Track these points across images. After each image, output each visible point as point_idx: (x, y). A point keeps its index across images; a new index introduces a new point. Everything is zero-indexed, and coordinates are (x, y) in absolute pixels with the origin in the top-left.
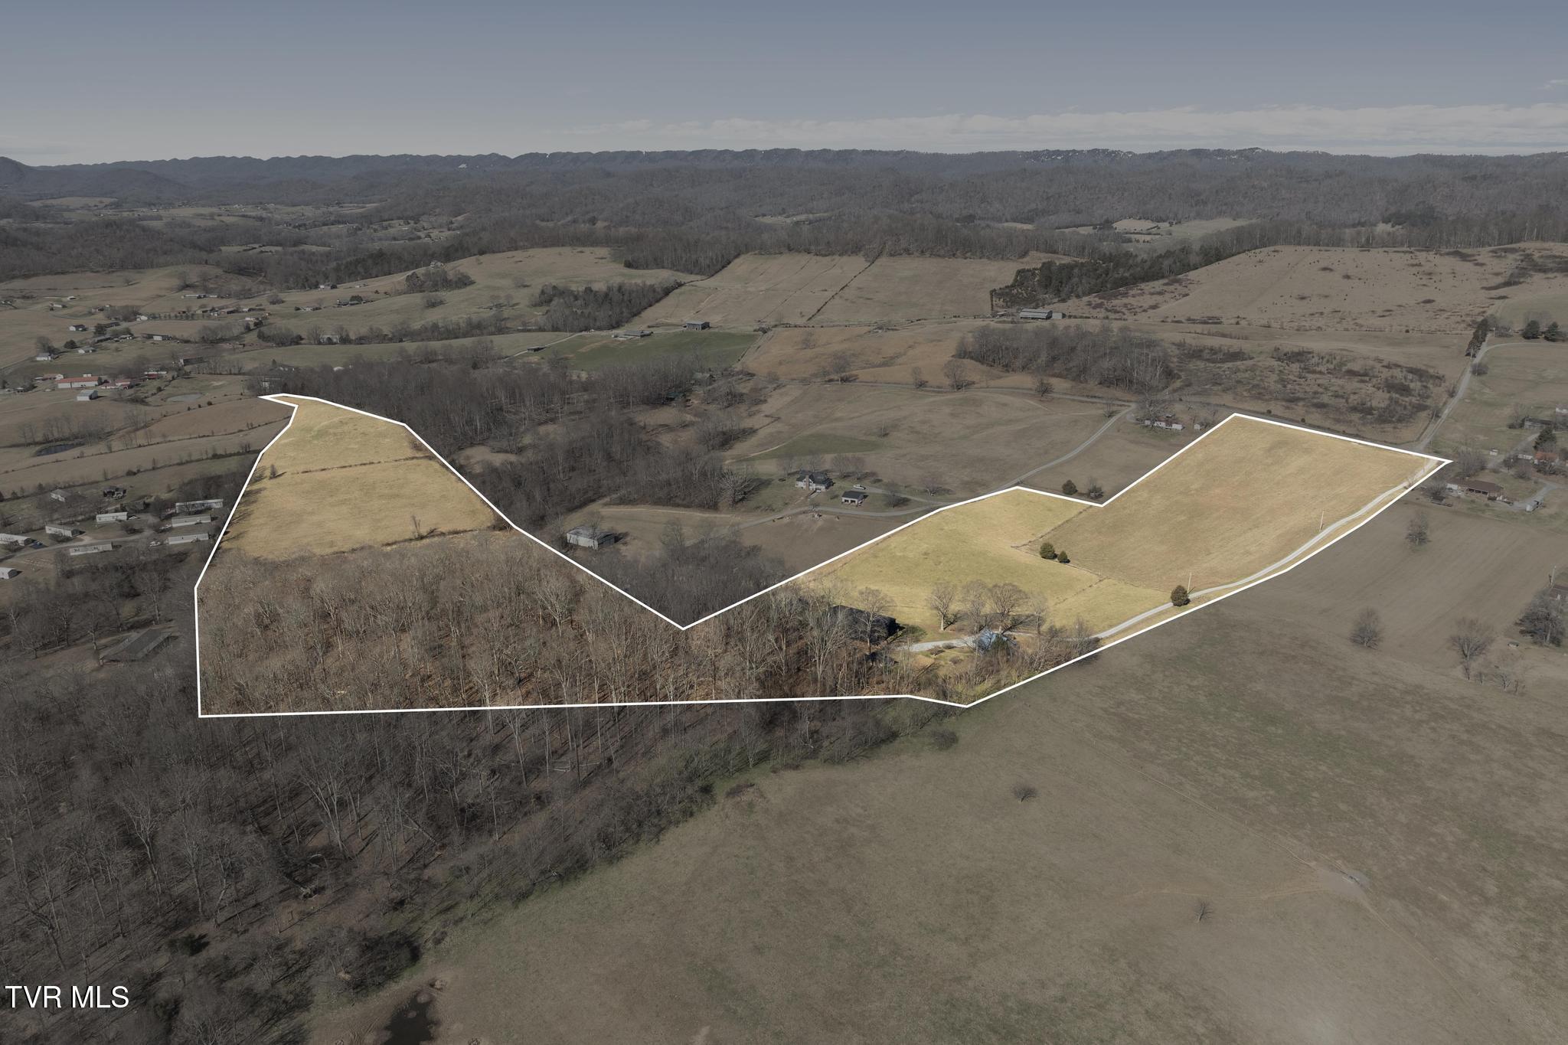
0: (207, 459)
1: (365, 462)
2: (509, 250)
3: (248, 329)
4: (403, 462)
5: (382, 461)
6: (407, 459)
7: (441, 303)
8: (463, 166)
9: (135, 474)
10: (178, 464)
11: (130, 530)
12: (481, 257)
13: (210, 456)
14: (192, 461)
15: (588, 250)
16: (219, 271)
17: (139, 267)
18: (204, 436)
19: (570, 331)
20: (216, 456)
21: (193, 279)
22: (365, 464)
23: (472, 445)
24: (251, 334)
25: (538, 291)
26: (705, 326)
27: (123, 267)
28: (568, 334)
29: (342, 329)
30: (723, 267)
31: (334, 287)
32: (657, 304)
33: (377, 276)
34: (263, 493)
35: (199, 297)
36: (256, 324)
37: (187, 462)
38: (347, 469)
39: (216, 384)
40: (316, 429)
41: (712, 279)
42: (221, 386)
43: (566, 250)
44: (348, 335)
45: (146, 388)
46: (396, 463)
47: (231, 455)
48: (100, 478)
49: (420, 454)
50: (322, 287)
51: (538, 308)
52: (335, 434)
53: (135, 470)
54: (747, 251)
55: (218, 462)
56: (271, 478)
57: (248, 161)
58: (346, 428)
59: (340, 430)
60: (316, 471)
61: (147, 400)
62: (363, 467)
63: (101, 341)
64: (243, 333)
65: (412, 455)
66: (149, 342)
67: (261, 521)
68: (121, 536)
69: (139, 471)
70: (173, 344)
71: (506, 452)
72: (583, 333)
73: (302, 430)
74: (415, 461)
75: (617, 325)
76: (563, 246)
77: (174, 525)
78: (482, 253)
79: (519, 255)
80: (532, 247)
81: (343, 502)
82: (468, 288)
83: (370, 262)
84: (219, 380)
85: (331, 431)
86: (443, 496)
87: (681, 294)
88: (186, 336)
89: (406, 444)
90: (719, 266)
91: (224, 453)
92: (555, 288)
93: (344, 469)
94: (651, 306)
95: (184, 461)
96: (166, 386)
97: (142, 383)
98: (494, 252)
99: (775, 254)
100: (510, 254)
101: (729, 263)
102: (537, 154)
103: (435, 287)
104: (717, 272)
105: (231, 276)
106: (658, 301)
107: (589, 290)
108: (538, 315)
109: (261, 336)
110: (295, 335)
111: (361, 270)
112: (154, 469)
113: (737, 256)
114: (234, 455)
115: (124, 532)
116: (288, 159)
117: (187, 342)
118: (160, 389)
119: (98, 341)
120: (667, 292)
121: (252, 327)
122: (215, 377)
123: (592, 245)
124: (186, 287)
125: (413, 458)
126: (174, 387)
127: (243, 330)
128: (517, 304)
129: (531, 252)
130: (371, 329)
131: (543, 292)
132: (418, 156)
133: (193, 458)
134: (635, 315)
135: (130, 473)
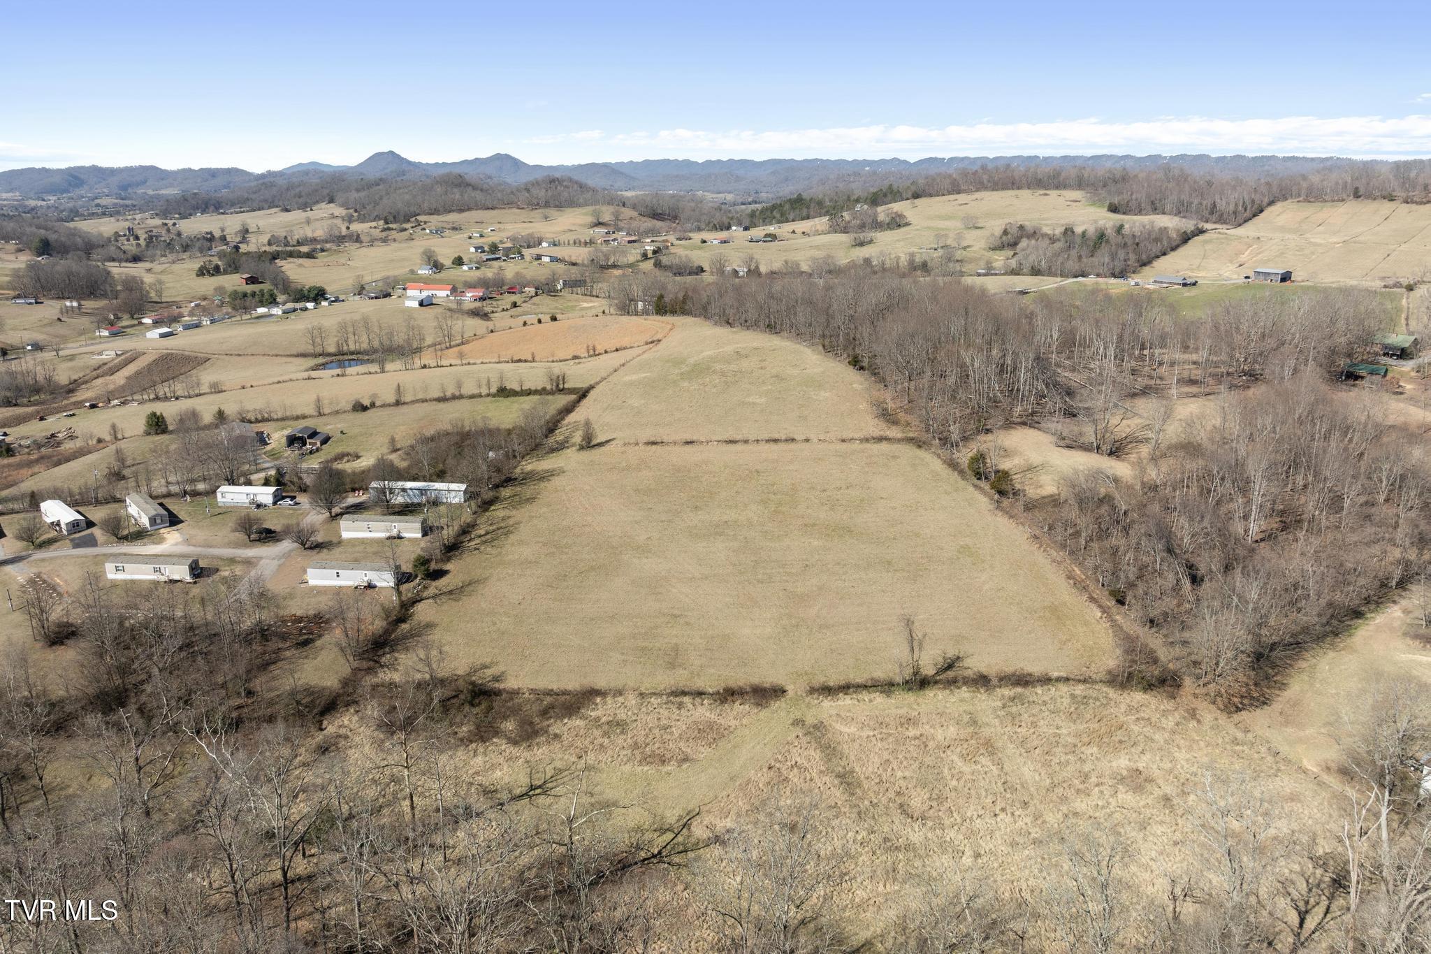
0: (488, 395)
1: (776, 436)
2: (950, 193)
3: (645, 256)
4: (856, 446)
5: (812, 436)
6: (867, 440)
7: (871, 242)
9: (365, 409)
10: (439, 400)
11: (260, 532)
12: (916, 201)
13: (494, 390)
14: (461, 397)
15: (1053, 193)
16: (635, 214)
17: (559, 206)
18: (520, 361)
19: (1062, 276)
20: (503, 392)
21: (607, 217)
22: (776, 441)
23: (1009, 425)
24: (648, 262)
25: (998, 231)
26: (1286, 277)
27: (547, 205)
28: (1059, 279)
29: (752, 259)
30: (1255, 216)
31: (746, 229)
32: (1173, 254)
33: (793, 221)
34: (556, 481)
36: (655, 252)
37: (454, 398)
38: (739, 447)
39: (585, 305)
40: (692, 361)
41: (1239, 229)
42: (591, 307)
43: (1025, 193)
44: (757, 267)
45: (500, 303)
46: (845, 445)
47: (529, 393)
48: (310, 410)
49: (894, 432)
50: (734, 228)
51: (998, 252)
52: (723, 374)
53: (366, 402)
54: (1285, 199)
55: (504, 402)
56: (582, 448)
57: (688, 163)
58: (745, 364)
59: (733, 367)
60: (675, 443)
61: (492, 315)
62: (773, 446)
63: (493, 259)
64: (638, 261)
65: (877, 433)
66: (536, 263)
67: (527, 552)
68: (230, 545)
69: (373, 405)
70: (560, 266)
71: (1087, 448)
72: (1080, 279)
73: (668, 361)
74: (884, 446)
75: (1121, 274)
76: (1019, 188)
77: (346, 535)
78: (916, 196)
79: (962, 198)
80: (978, 190)
81: (718, 530)
82: (903, 230)
83: (787, 206)
84: (591, 301)
85: (717, 367)
86: (964, 550)
87: (1206, 242)
88: (574, 259)
89: (863, 406)
90: (1248, 214)
91: (517, 388)
92: (1021, 227)
93: (731, 447)
94: (1164, 254)
95: (449, 394)
96: (525, 302)
97: (498, 297)
98: (931, 196)
99: (1334, 201)
100: (952, 197)
101: (1261, 211)
103: (862, 227)
104: (1245, 221)
106: (1173, 249)
107: (1069, 231)
108: (1000, 259)
109: (658, 264)
110: (696, 265)
111: (778, 216)
112: (398, 403)
113: (1271, 203)
114: (536, 392)
115: (241, 536)
116: (719, 161)
117: (574, 264)
118: (515, 305)
119: (487, 260)
120: (1186, 238)
121: (650, 255)
122: (585, 297)
123: (1057, 188)
124: (599, 224)
125: (880, 439)
126: (534, 304)
127: (639, 258)
128: (968, 247)
129: (978, 195)
130: (786, 262)
131: (1005, 232)
133: (465, 391)
134: (1144, 265)
135: (360, 408)
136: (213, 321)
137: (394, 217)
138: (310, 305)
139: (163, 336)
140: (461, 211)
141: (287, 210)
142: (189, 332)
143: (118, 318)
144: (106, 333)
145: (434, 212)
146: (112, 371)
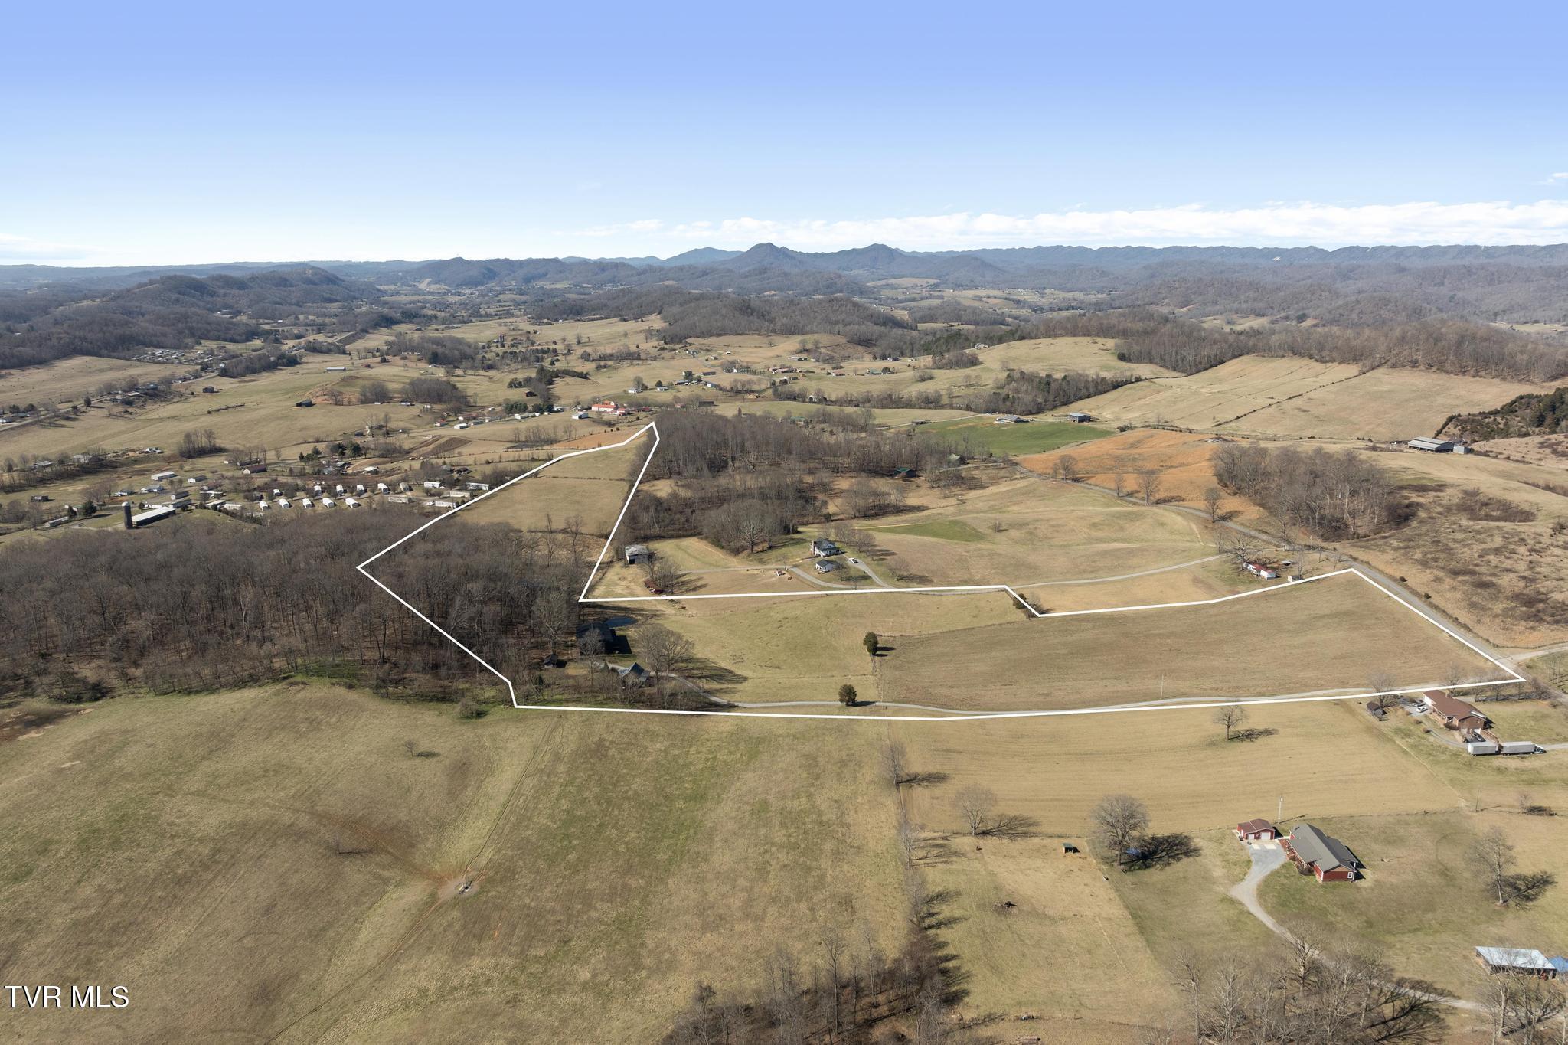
8: (1278, 258)
21: (811, 345)
25: (1005, 374)
30: (1212, 366)
35: (800, 359)
41: (1191, 378)
45: (631, 417)
66: (703, 388)
88: (724, 385)
90: (1207, 366)
97: (635, 413)
99: (1277, 356)
101: (1221, 363)
102: (1358, 248)
104: (1200, 372)
105: (850, 345)
132: (1235, 248)
136: (490, 421)
137: (672, 339)
138: (537, 414)
139: (461, 428)
140: (719, 335)
141: (625, 320)
142: (478, 426)
143: (449, 415)
144: (439, 424)
145: (702, 335)
146: (428, 445)
